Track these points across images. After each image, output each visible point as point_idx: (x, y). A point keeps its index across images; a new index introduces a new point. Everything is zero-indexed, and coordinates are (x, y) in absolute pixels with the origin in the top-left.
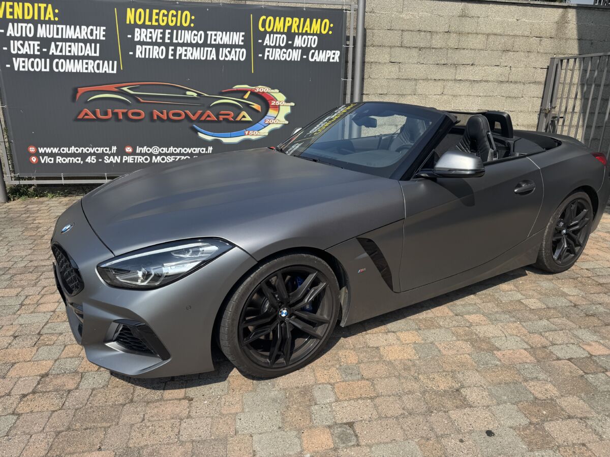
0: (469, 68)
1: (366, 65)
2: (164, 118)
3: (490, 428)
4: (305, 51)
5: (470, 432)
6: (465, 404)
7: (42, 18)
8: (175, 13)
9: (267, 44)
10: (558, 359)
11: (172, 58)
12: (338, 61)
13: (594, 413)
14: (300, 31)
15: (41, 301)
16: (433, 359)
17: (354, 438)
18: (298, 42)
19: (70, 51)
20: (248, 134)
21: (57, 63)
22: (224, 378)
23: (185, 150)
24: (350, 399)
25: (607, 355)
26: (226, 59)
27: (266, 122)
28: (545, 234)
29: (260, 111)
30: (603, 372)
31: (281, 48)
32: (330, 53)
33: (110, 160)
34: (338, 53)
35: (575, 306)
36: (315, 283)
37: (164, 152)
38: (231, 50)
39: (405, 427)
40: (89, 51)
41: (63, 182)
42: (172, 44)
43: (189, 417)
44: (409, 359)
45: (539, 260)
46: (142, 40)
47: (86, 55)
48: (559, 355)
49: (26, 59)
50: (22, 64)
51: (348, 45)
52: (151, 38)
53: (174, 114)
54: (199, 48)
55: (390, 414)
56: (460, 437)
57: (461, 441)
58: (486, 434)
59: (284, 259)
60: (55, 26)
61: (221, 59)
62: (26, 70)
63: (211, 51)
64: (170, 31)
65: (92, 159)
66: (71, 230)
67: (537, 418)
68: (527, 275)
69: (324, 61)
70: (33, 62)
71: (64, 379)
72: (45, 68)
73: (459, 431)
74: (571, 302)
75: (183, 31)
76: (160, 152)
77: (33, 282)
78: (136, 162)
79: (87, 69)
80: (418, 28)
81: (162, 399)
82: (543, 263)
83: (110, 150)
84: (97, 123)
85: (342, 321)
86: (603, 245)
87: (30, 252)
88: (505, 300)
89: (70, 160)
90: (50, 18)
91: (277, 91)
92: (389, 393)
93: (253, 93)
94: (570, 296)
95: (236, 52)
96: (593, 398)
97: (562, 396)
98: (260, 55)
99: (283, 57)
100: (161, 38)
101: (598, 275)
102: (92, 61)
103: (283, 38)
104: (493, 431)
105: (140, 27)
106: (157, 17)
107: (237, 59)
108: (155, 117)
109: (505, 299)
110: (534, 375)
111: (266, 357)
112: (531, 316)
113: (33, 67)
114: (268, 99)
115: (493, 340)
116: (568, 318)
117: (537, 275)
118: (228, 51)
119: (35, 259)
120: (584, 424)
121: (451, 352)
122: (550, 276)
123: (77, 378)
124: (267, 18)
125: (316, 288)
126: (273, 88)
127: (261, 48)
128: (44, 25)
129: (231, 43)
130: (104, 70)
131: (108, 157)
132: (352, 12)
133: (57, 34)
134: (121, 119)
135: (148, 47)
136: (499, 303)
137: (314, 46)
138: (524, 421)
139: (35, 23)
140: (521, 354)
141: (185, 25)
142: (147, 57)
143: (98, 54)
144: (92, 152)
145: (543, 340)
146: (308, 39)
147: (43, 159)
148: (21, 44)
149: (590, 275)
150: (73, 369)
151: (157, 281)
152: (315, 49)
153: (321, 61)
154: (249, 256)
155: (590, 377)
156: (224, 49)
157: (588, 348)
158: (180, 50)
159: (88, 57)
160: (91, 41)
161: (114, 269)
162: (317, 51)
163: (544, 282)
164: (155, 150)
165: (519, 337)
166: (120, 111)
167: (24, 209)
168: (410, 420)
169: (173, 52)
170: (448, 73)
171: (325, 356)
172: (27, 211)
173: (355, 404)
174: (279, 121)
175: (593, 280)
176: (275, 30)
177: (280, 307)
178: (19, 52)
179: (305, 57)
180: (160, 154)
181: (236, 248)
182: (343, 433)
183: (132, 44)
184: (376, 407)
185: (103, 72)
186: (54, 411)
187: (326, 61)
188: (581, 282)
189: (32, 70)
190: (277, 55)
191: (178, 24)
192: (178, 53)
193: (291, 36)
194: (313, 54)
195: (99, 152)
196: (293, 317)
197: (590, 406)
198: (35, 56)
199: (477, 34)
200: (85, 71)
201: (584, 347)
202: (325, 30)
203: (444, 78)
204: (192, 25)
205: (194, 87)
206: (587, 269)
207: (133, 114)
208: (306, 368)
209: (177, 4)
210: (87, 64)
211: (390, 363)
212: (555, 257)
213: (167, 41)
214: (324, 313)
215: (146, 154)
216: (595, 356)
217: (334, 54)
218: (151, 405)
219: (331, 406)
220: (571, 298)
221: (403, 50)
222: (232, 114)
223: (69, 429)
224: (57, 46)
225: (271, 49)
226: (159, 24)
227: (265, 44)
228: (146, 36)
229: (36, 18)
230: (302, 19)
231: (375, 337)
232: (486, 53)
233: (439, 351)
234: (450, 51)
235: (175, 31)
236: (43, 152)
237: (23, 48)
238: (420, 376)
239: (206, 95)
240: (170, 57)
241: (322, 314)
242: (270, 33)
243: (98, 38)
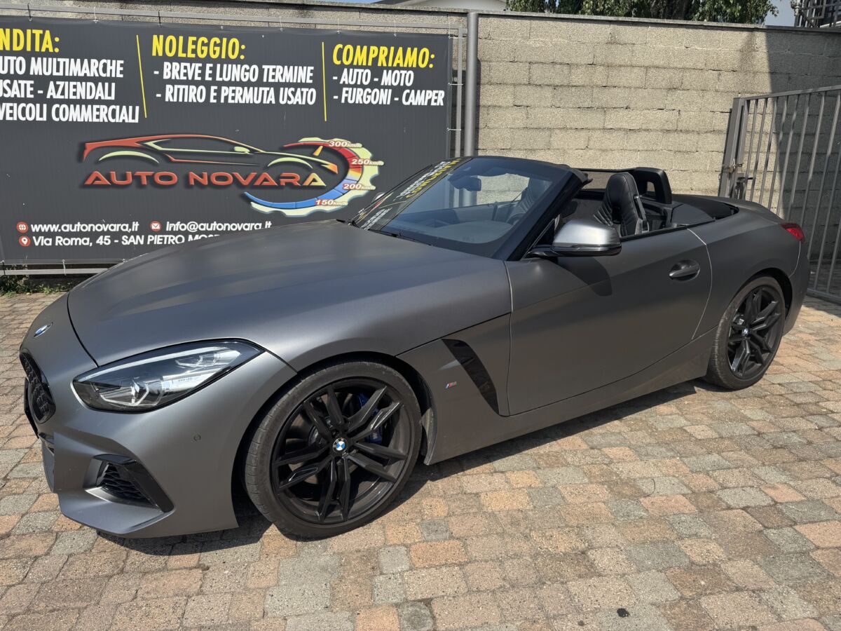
0: (623, 113)
1: (482, 110)
2: (204, 184)
3: (624, 605)
4: (397, 91)
5: (596, 611)
6: (592, 571)
7: (37, 49)
8: (218, 41)
9: (344, 82)
10: (729, 508)
11: (215, 101)
12: (442, 104)
13: (772, 583)
14: (390, 65)
15: (14, 434)
16: (553, 508)
17: (430, 620)
18: (387, 79)
19: (75, 94)
20: (320, 204)
21: (57, 110)
22: (256, 539)
23: (234, 227)
24: (430, 566)
25: (799, 503)
26: (289, 103)
27: (345, 188)
28: (718, 335)
29: (337, 172)
30: (791, 526)
31: (364, 87)
32: (431, 94)
33: (130, 241)
34: (442, 93)
35: (759, 434)
36: (384, 403)
37: (204, 229)
38: (296, 90)
39: (504, 604)
40: (100, 92)
41: (65, 271)
42: (214, 82)
43: (200, 592)
44: (519, 510)
45: (711, 370)
46: (173, 78)
47: (97, 98)
48: (731, 502)
49: (15, 105)
50: (9, 112)
51: (456, 83)
52: (186, 74)
53: (218, 178)
54: (251, 89)
55: (484, 586)
56: (581, 618)
57: (581, 624)
58: (617, 614)
59: (337, 369)
60: (55, 59)
61: (282, 102)
62: (15, 119)
63: (268, 92)
64: (211, 65)
65: (105, 239)
66: (48, 332)
67: (691, 591)
68: (695, 392)
69: (422, 104)
70: (24, 109)
71: (31, 541)
72: (41, 115)
73: (579, 610)
74: (754, 429)
75: (230, 66)
76: (198, 229)
77: (8, 407)
78: (165, 243)
79: (98, 117)
80: (551, 59)
81: (165, 568)
82: (718, 376)
83: (130, 227)
84: (112, 190)
85: (427, 457)
86: (804, 351)
87: (8, 366)
88: (661, 427)
89: (74, 241)
90: (47, 49)
91: (359, 145)
92: (487, 557)
93: (326, 149)
94: (753, 420)
95: (302, 93)
96: (773, 562)
97: (729, 559)
98: (336, 97)
99: (367, 99)
100: (199, 75)
101: (795, 393)
102: (105, 107)
103: (367, 74)
104: (627, 610)
105: (171, 60)
106: (194, 47)
107: (304, 103)
108: (192, 183)
109: (662, 425)
110: (693, 531)
111: (314, 508)
112: (697, 449)
113: (24, 114)
114: (346, 157)
115: (640, 483)
116: (748, 450)
117: (710, 393)
118: (292, 92)
119: (15, 376)
120: (757, 599)
121: (580, 500)
122: (728, 395)
123: (50, 540)
124: (344, 47)
125: (386, 409)
126: (354, 142)
127: (337, 88)
128: (39, 59)
129: (295, 81)
130: (122, 118)
131: (127, 237)
132: (460, 37)
133: (58, 70)
134: (145, 185)
135: (181, 87)
136: (652, 431)
137: (408, 84)
138: (674, 595)
139: (28, 55)
140: (676, 502)
141: (233, 57)
142: (181, 100)
143: (113, 98)
144: (105, 230)
145: (710, 481)
146: (401, 74)
147: (37, 240)
148: (8, 84)
149: (783, 392)
150: (46, 527)
151: (153, 401)
152: (410, 88)
153: (419, 104)
154: (285, 365)
155: (772, 534)
156: (286, 89)
157: (772, 493)
158: (226, 91)
159: (100, 102)
160: (103, 80)
161: (97, 384)
162: (413, 91)
163: (719, 402)
164: (192, 227)
165: (677, 477)
166: (144, 174)
167: (9, 309)
168: (512, 595)
169: (215, 94)
170: (594, 120)
171: (402, 507)
172: (13, 312)
173: (437, 573)
174: (362, 185)
175: (787, 399)
176: (355, 63)
177: (334, 437)
178: (6, 96)
179: (396, 99)
180: (199, 232)
181: (266, 353)
182: (415, 614)
183: (161, 84)
184: (465, 576)
185: (121, 121)
186: (10, 586)
187: (426, 104)
188: (770, 402)
189: (23, 119)
190: (358, 97)
191: (223, 56)
192: (223, 95)
193: (377, 71)
194: (408, 95)
195: (114, 230)
196: (354, 451)
197: (768, 574)
198: (26, 100)
199: (632, 66)
200: (95, 120)
201: (765, 491)
202: (423, 62)
203: (589, 126)
204: (242, 57)
205: (245, 140)
206: (779, 384)
207: (162, 178)
208: (374, 523)
209: (221, 30)
210: (98, 110)
211: (493, 515)
212: (733, 367)
213: (208, 78)
214: (399, 445)
215: (179, 232)
216: (781, 503)
217: (437, 95)
218: (149, 576)
219: (402, 577)
220: (754, 424)
221: (531, 90)
222: (298, 177)
223: (28, 611)
224: (57, 87)
225: (351, 89)
226: (197, 55)
227: (341, 82)
228: (179, 72)
229: (29, 49)
230: (392, 49)
231: (475, 479)
232: (645, 93)
233: (563, 498)
234: (595, 90)
235: (219, 66)
236: (38, 230)
237: (11, 89)
238: (533, 534)
239: (262, 151)
240: (212, 101)
241: (396, 447)
242: (349, 67)
243: (113, 75)
